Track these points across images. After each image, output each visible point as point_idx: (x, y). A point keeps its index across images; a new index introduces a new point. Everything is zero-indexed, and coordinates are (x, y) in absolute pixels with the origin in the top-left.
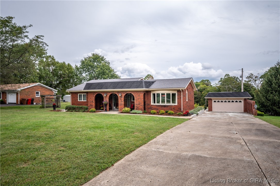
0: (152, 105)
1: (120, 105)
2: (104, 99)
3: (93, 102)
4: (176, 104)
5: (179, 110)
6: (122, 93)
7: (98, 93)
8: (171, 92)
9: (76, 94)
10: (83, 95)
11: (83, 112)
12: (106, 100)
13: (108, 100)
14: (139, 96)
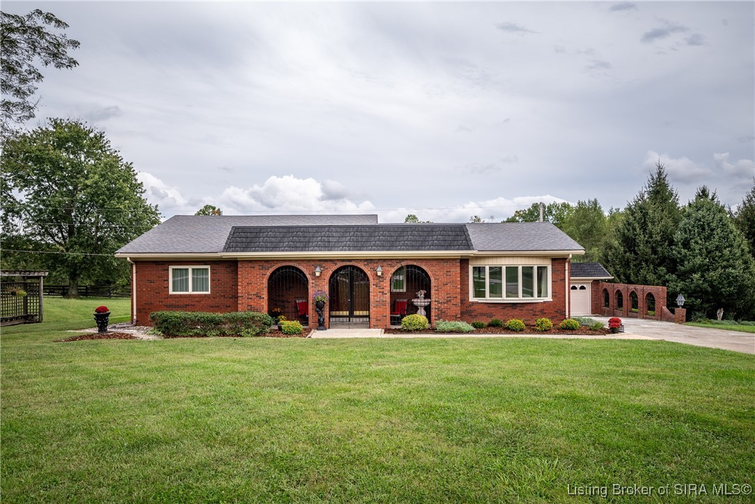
0: (473, 303)
1: (376, 307)
2: (310, 285)
3: (260, 297)
4: (549, 299)
5: (556, 317)
6: (385, 264)
7: (284, 264)
8: (535, 264)
9: (160, 267)
10: (193, 269)
11: (257, 335)
12: (319, 289)
13: (326, 288)
14: (449, 274)
